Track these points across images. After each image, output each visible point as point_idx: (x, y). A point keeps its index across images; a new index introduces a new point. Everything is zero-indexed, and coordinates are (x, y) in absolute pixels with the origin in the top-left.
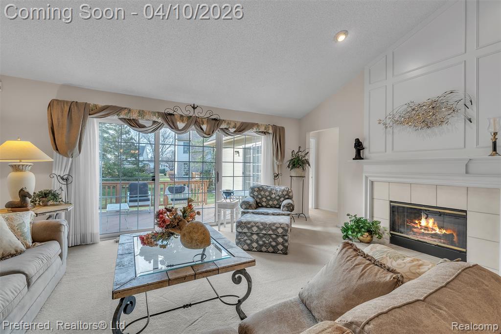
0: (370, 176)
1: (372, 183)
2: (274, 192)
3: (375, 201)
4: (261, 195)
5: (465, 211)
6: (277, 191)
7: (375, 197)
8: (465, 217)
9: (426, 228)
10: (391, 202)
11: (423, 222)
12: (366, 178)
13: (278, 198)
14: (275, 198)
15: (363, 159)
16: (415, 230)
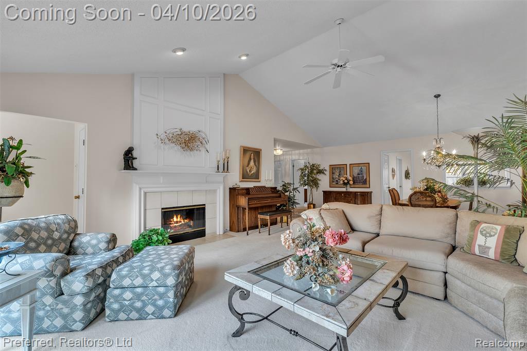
0: (143, 188)
1: (145, 193)
2: (54, 227)
3: (147, 211)
4: (35, 241)
5: (205, 205)
6: (58, 224)
7: (148, 207)
8: (204, 209)
9: (177, 222)
10: (162, 209)
11: (175, 219)
12: (140, 189)
13: (65, 236)
14: (60, 238)
15: (136, 169)
16: (171, 225)
